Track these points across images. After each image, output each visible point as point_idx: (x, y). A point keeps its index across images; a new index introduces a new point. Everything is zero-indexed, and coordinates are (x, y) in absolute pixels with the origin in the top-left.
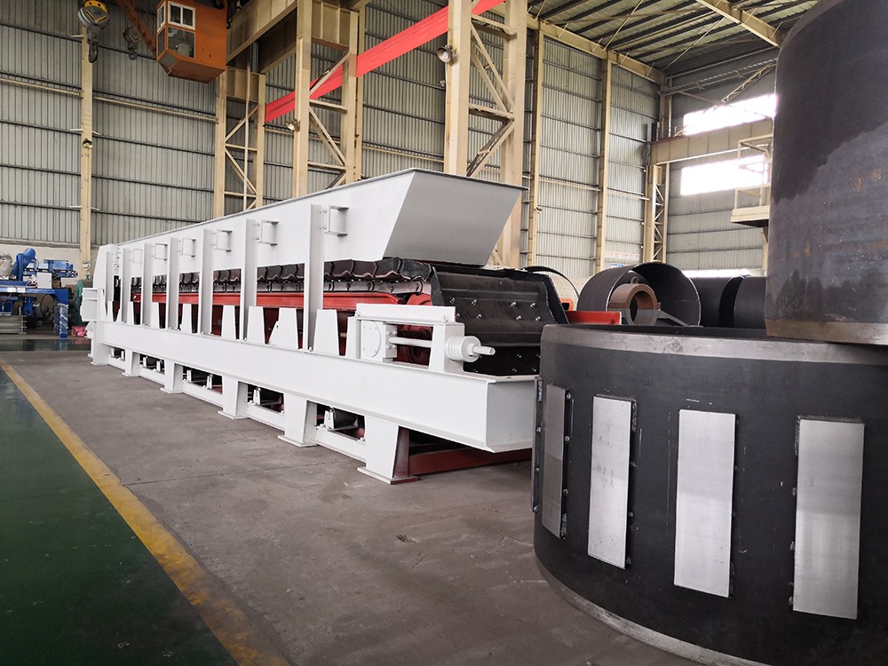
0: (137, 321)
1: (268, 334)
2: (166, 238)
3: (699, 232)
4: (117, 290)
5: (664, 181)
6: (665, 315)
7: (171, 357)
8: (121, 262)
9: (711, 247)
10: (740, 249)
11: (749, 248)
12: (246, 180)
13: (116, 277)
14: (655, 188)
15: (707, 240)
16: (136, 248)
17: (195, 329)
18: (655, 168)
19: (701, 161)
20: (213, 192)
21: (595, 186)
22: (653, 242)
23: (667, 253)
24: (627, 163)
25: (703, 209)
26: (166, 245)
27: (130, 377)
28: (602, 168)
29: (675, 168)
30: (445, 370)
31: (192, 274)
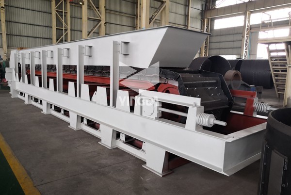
0: (29, 82)
1: (91, 96)
2: (40, 49)
3: (220, 42)
4: (20, 68)
5: (208, 24)
6: (243, 83)
7: (45, 99)
8: (21, 57)
9: (224, 47)
10: (233, 48)
11: (237, 48)
12: (64, 23)
13: (19, 63)
14: (205, 27)
15: (223, 45)
16: (27, 52)
17: (55, 90)
18: (206, 20)
19: (221, 18)
20: (51, 27)
21: (185, 26)
22: (204, 45)
23: (209, 49)
24: (196, 18)
25: (221, 34)
26: (39, 52)
27: (28, 105)
28: (188, 20)
29: (213, 20)
30: (196, 130)
31: (52, 65)
